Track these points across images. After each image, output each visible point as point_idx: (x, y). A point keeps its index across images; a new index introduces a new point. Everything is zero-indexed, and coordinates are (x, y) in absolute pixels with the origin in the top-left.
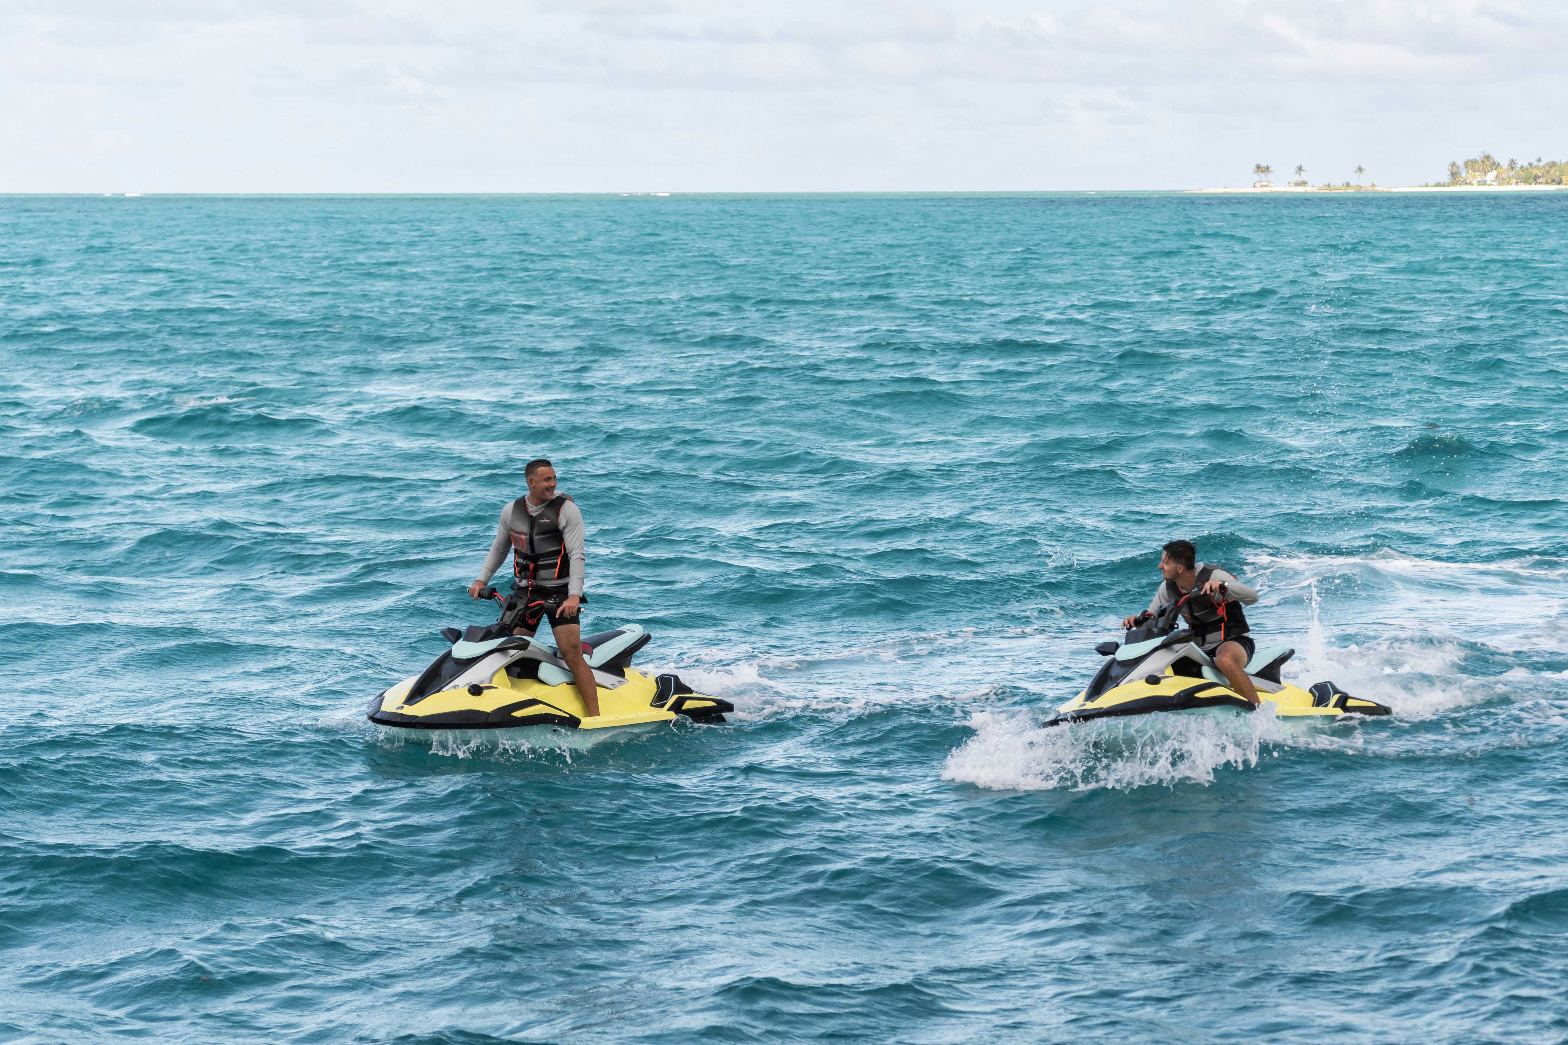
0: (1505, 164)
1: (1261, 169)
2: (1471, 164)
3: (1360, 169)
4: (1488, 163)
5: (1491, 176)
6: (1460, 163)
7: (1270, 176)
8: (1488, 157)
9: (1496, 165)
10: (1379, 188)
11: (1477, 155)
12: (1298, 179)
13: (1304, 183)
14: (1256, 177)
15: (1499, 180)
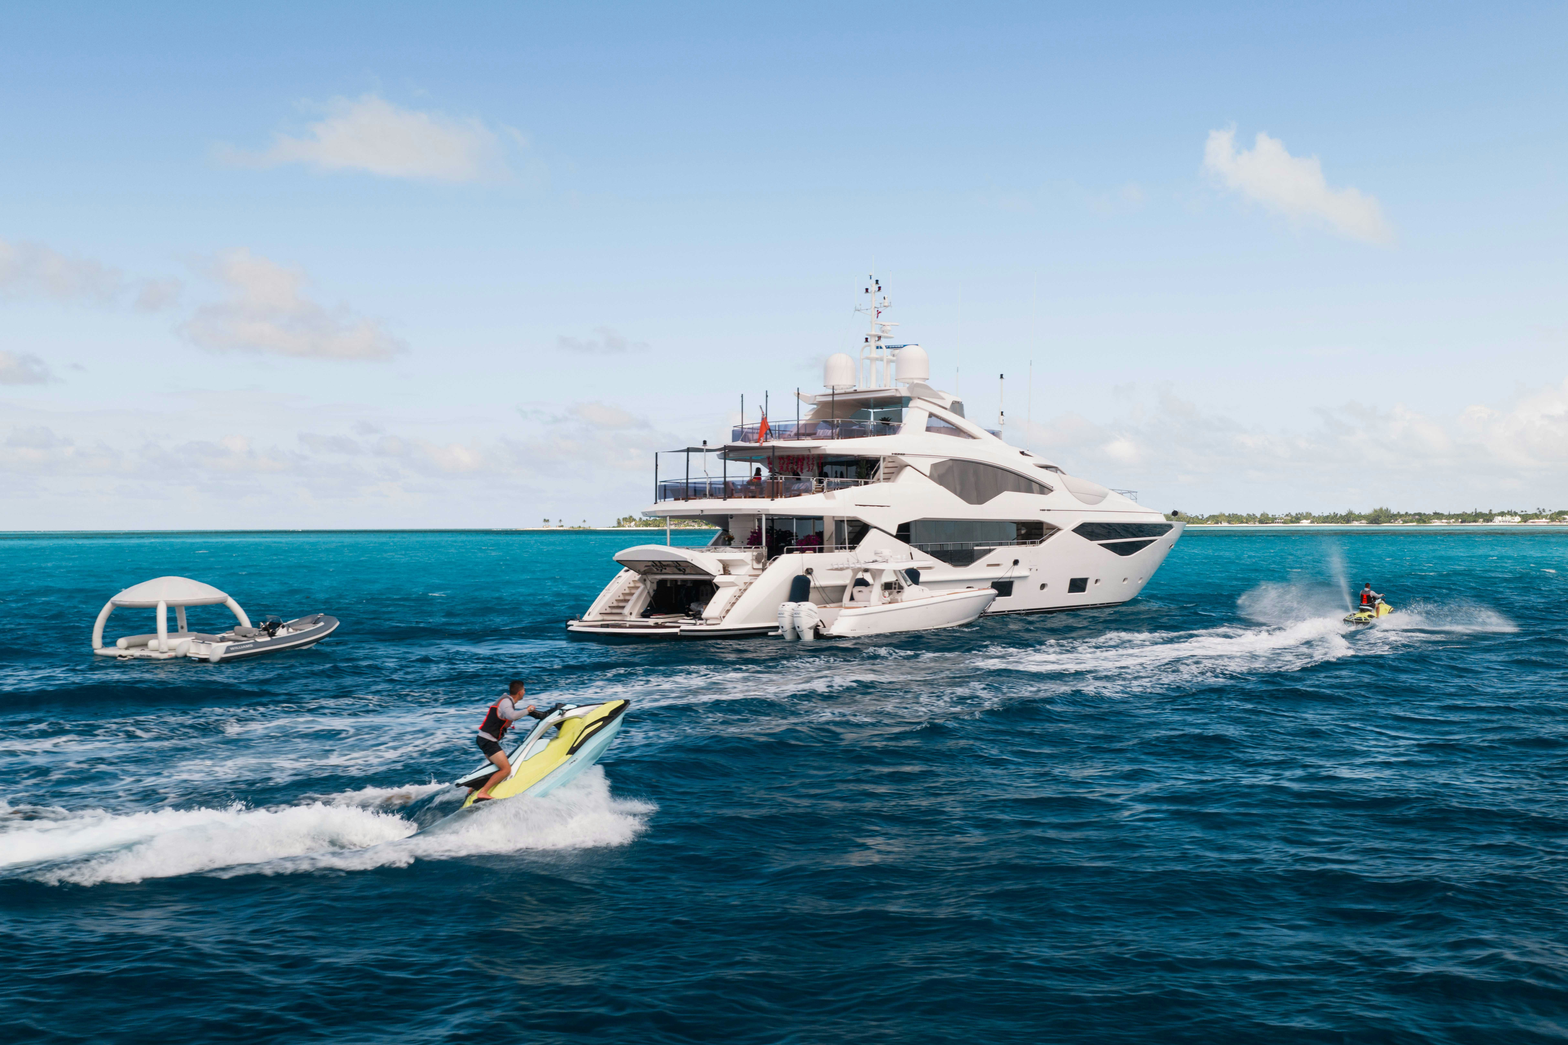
0: (638, 519)
1: (545, 521)
2: (625, 519)
3: (584, 521)
4: (630, 519)
5: (633, 524)
6: (621, 519)
7: (549, 523)
8: (631, 517)
9: (634, 520)
10: (591, 528)
11: (627, 516)
12: (560, 524)
13: (562, 526)
14: (544, 524)
15: (636, 525)
